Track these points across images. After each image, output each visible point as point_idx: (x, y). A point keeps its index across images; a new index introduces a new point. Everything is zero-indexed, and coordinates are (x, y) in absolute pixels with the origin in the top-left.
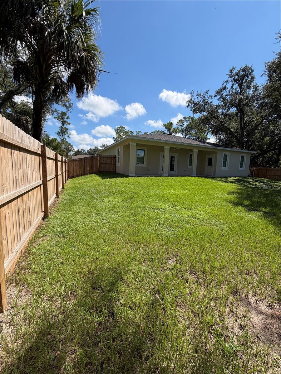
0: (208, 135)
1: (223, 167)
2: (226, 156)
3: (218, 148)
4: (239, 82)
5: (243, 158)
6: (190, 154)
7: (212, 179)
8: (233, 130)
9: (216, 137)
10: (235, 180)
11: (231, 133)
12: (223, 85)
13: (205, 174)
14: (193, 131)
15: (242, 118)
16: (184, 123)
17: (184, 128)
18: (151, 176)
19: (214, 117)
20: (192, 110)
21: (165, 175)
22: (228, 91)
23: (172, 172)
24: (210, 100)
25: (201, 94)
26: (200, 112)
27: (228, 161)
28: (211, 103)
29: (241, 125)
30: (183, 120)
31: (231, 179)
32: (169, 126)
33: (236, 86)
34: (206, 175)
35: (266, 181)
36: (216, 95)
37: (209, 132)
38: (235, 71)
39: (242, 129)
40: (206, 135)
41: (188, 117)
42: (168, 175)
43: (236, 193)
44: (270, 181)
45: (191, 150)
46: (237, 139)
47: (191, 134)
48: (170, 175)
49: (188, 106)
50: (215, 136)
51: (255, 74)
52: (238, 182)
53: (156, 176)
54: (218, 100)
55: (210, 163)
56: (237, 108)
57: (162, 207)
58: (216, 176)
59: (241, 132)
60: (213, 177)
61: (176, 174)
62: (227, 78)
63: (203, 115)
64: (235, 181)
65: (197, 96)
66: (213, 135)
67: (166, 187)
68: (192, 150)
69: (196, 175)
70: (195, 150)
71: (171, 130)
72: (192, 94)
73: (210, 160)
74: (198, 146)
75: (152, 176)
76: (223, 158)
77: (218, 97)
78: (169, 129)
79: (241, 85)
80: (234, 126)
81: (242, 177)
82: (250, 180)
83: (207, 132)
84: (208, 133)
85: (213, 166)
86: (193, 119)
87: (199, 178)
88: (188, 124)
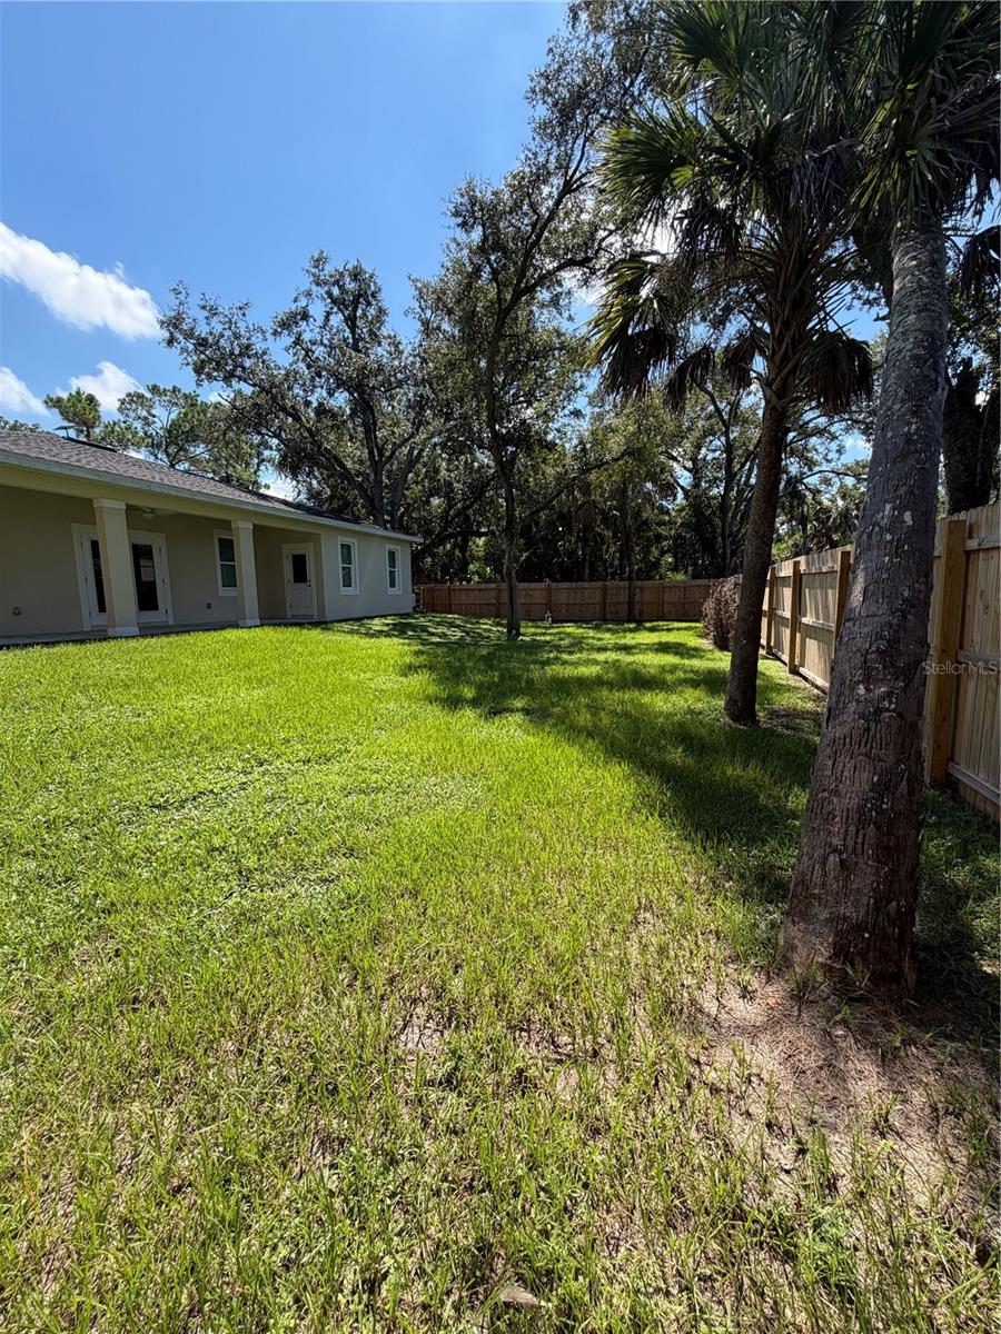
0: (259, 473)
1: (344, 586)
2: (346, 548)
3: (319, 520)
4: (347, 309)
5: (392, 554)
6: (220, 539)
7: (324, 629)
8: (349, 464)
9: (295, 482)
10: (388, 625)
11: (346, 475)
12: (295, 301)
13: (290, 612)
14: (199, 450)
15: (370, 429)
16: (154, 412)
17: (161, 432)
18: (46, 644)
19: (283, 409)
20: (188, 364)
21: (119, 631)
22: (318, 330)
23: (150, 617)
24: (259, 346)
25: (220, 310)
26: (228, 378)
27: (355, 567)
28: (264, 353)
29: (371, 453)
30: (148, 395)
31: (377, 624)
32: (80, 411)
33: (337, 320)
34: (293, 617)
35: (458, 622)
36: (279, 330)
37: (263, 460)
38: (329, 269)
39: (377, 466)
40: (255, 473)
41: (171, 388)
42: (136, 630)
43: (420, 667)
44: (467, 622)
45: (226, 525)
46: (364, 494)
47: (194, 461)
48: (147, 631)
49: (171, 342)
50: (292, 479)
51: (386, 299)
52: (400, 630)
53: (75, 642)
54: (287, 349)
55: (300, 575)
56: (351, 394)
57: (202, 785)
58: (328, 619)
59: (376, 476)
60: (322, 624)
61: (171, 622)
62: (306, 283)
63: (239, 392)
64: (391, 630)
65: (206, 314)
66: (283, 476)
67: (159, 685)
68: (229, 522)
69: (261, 619)
70: (241, 524)
71: (97, 430)
72: (182, 297)
73: (299, 564)
74: (251, 508)
75: (54, 643)
76: (340, 557)
77: (287, 340)
78: (85, 424)
79: (351, 322)
80: (352, 453)
81: (401, 616)
82: (422, 621)
83: (256, 461)
84: (258, 465)
85: (313, 582)
86: (191, 401)
87: (279, 629)
88: (174, 416)
